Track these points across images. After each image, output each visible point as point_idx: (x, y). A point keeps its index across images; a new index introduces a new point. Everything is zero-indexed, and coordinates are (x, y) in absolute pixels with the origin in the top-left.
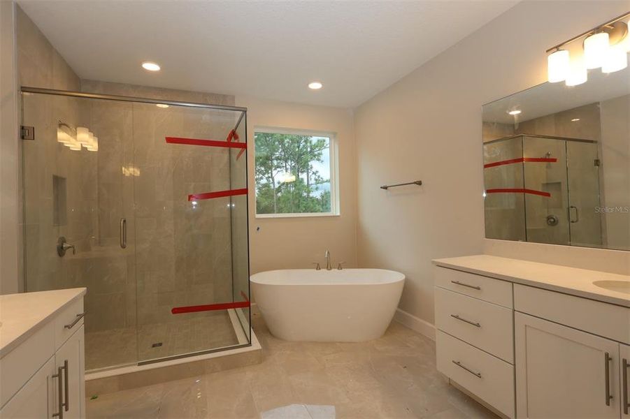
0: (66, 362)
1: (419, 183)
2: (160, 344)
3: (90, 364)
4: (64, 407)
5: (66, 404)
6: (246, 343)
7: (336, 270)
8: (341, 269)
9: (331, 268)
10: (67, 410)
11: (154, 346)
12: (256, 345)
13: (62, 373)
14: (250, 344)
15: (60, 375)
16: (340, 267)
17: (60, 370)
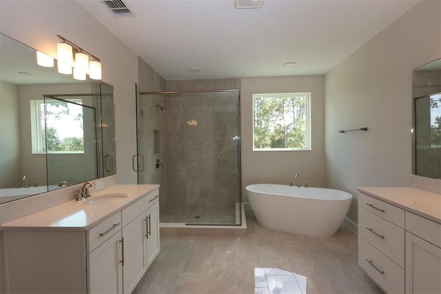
0: (150, 215)
1: (366, 129)
2: (199, 217)
3: (162, 220)
4: (149, 234)
5: (150, 233)
6: (240, 224)
7: (304, 187)
8: (307, 187)
9: (300, 186)
10: (150, 235)
11: (196, 217)
12: (244, 226)
13: (148, 219)
14: (241, 225)
15: (147, 220)
16: (306, 186)
17: (147, 218)
